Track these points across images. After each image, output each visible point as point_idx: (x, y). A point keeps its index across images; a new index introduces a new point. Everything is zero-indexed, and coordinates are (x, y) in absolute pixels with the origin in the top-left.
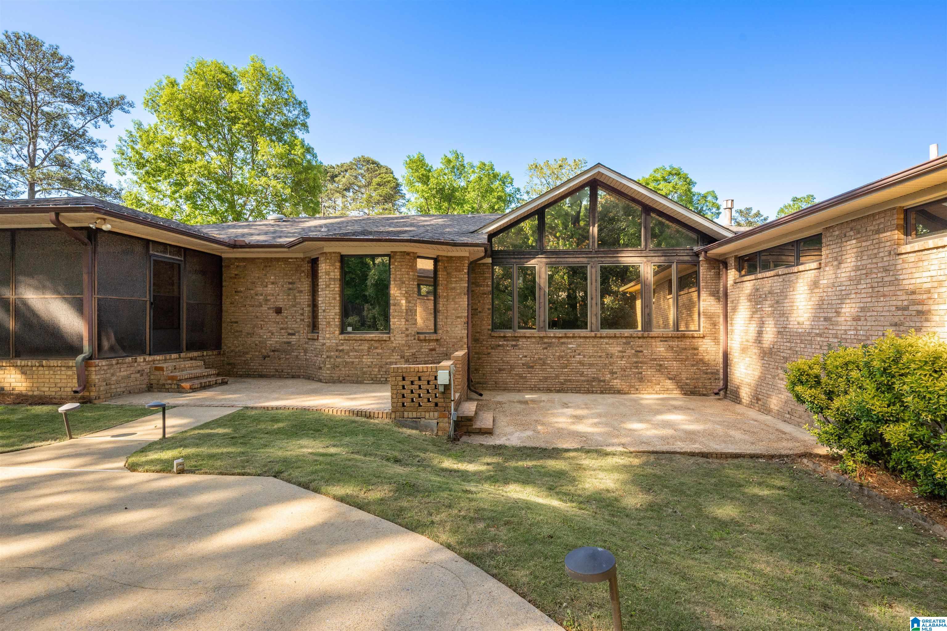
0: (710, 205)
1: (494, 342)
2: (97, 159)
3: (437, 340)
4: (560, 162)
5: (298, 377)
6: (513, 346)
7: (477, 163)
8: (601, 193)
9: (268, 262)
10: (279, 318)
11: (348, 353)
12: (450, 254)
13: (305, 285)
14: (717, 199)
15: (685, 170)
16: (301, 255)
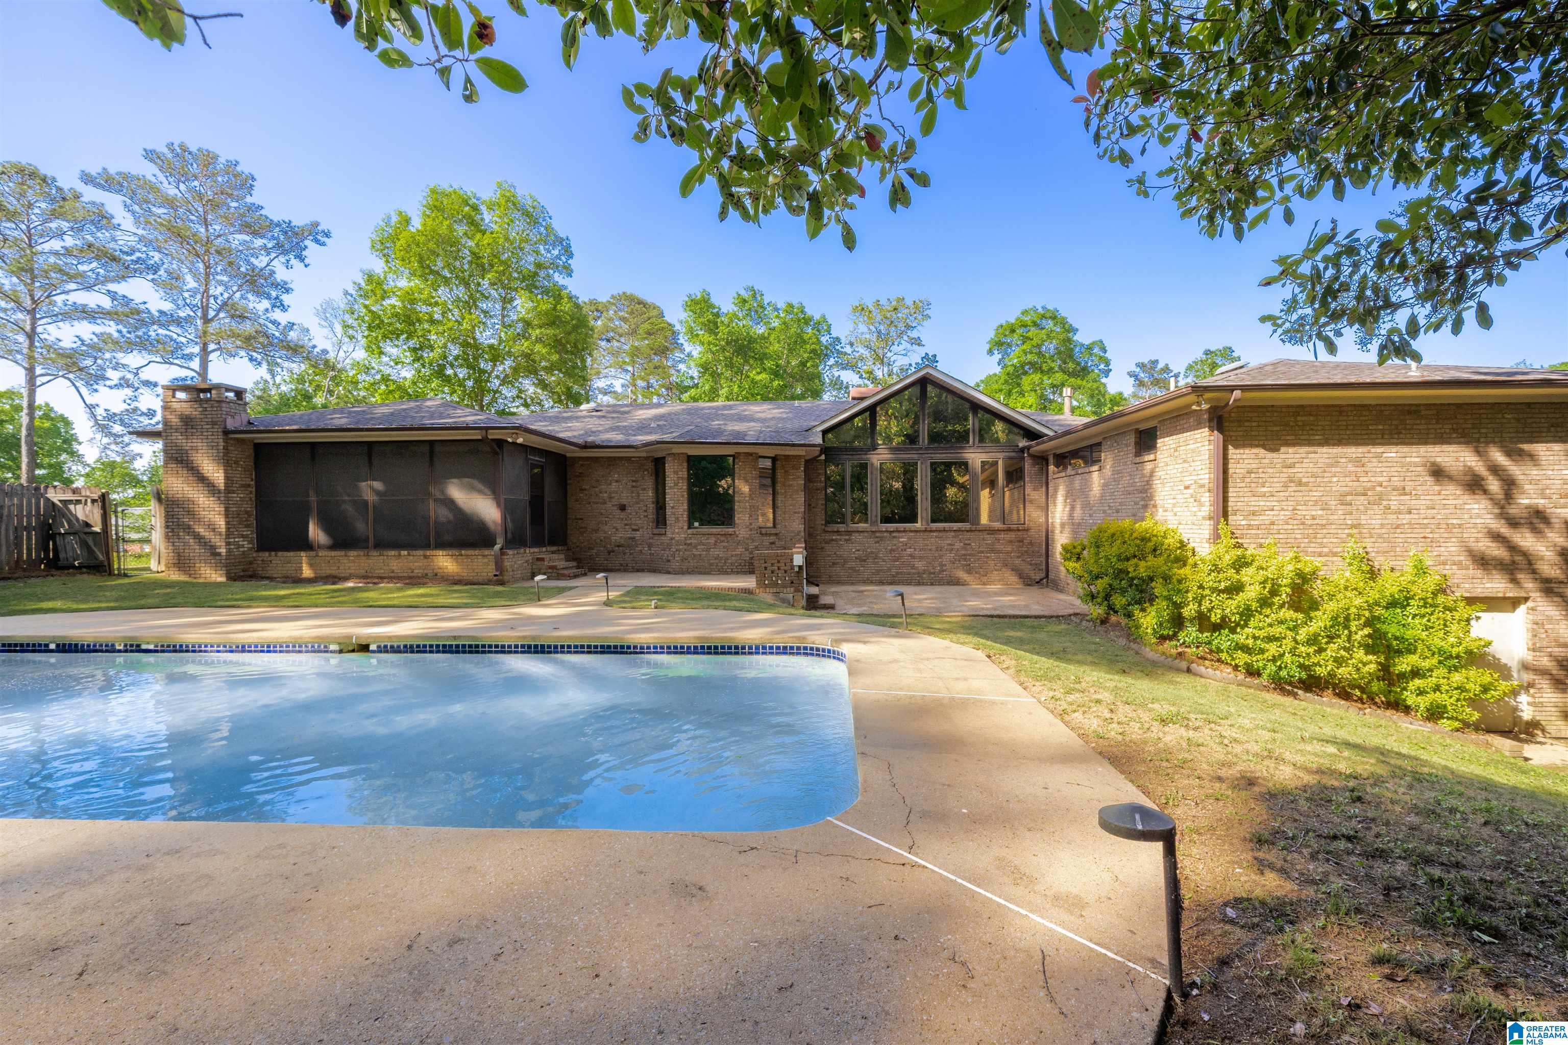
0: (1096, 360)
1: (828, 537)
2: (284, 308)
3: (776, 534)
4: (894, 303)
5: (642, 571)
6: (846, 540)
7: (781, 305)
8: (930, 388)
9: (612, 462)
10: (623, 515)
11: (695, 547)
12: (787, 453)
13: (649, 482)
14: (1105, 352)
15: (1063, 313)
16: (644, 455)
